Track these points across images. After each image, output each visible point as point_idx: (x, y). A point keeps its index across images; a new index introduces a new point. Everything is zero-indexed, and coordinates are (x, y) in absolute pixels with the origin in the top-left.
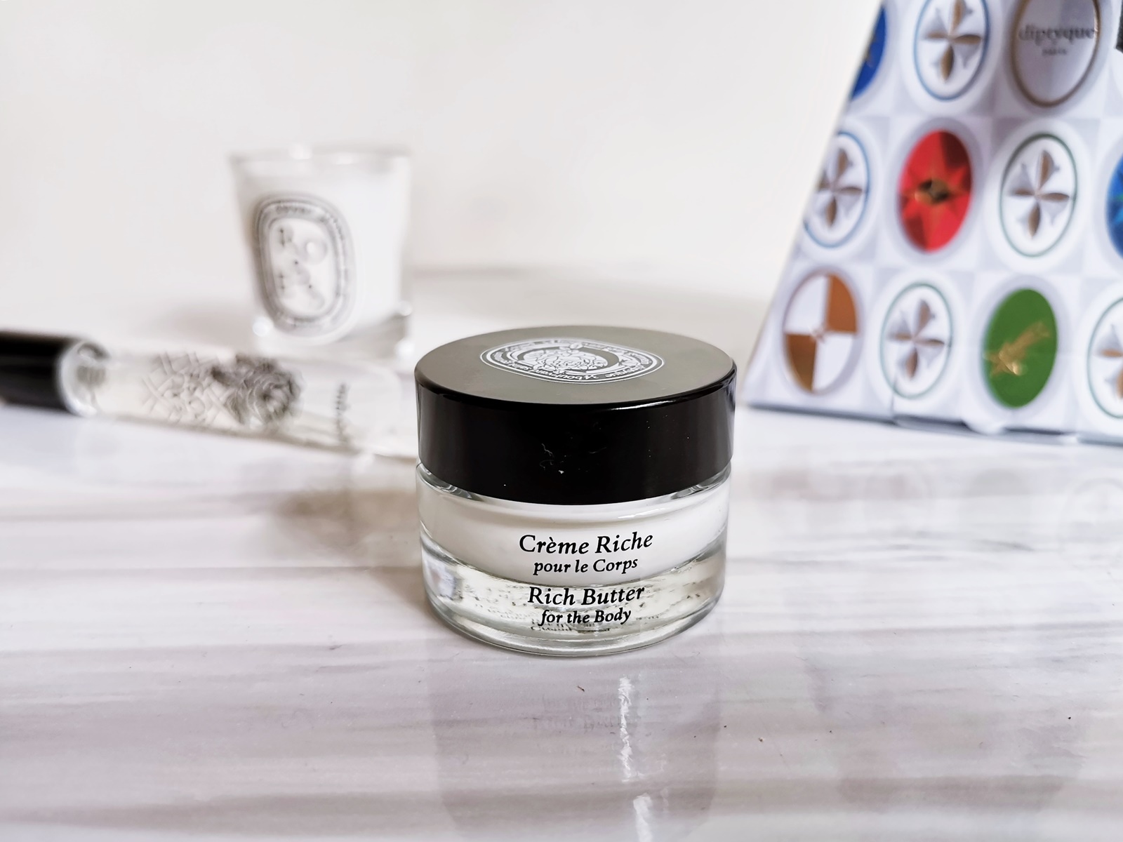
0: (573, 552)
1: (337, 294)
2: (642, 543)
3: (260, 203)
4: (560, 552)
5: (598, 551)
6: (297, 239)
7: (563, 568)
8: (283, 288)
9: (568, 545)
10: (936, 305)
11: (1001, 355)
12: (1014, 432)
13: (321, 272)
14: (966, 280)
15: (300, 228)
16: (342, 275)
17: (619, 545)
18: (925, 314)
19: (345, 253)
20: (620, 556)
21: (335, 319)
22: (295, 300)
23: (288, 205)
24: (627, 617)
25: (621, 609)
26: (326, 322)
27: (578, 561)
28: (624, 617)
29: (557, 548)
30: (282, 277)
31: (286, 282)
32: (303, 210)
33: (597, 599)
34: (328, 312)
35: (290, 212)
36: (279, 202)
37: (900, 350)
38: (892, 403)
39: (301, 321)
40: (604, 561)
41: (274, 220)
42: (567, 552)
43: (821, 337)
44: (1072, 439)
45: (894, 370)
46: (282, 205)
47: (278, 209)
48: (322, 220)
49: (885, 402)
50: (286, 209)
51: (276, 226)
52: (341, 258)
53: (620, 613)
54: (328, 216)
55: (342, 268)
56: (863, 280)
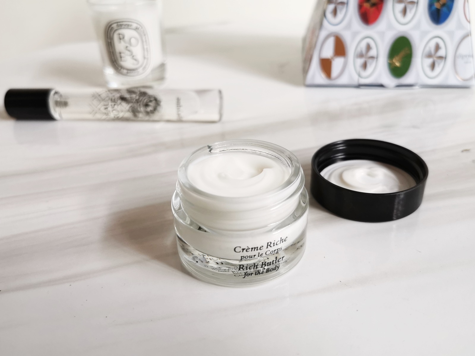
0: (257, 250)
1: (145, 58)
2: (284, 240)
3: (109, 23)
4: (252, 251)
5: (267, 248)
6: (126, 38)
7: (253, 256)
8: (121, 57)
9: (255, 248)
10: (372, 44)
11: (394, 61)
12: (399, 86)
13: (137, 50)
14: (382, 34)
15: (127, 33)
16: (145, 50)
17: (275, 244)
18: (369, 48)
19: (146, 41)
20: (276, 247)
21: (144, 68)
22: (127, 62)
23: (122, 23)
24: (278, 268)
25: (276, 266)
26: (140, 70)
27: (259, 253)
28: (277, 268)
29: (250, 250)
30: (120, 53)
31: (122, 55)
32: (128, 25)
33: (267, 265)
34: (141, 66)
35: (123, 27)
36: (118, 23)
37: (360, 61)
38: (358, 80)
39: (130, 70)
40: (269, 251)
41: (116, 30)
42: (254, 250)
43: (332, 58)
44: (417, 87)
45: (359, 68)
46: (119, 24)
47: (118, 25)
48: (136, 29)
49: (356, 80)
50: (121, 25)
51: (117, 32)
52: (145, 43)
53: (276, 267)
54: (138, 26)
55: (145, 47)
56: (347, 37)
